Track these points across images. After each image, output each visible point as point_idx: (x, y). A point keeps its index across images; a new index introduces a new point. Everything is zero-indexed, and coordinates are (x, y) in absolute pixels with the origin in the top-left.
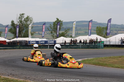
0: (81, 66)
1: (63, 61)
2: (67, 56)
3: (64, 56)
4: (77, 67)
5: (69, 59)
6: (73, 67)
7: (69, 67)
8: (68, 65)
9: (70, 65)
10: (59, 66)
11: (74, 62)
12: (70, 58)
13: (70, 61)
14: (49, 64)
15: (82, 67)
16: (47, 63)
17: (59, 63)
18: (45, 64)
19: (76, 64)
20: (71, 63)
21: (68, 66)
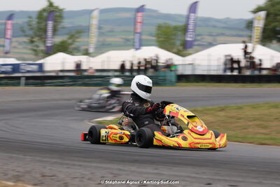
0: (221, 141)
1: (165, 127)
2: (178, 113)
3: (167, 113)
4: (210, 146)
5: (186, 122)
6: (199, 146)
7: (188, 146)
8: (185, 139)
9: (190, 139)
10: (155, 143)
11: (201, 130)
12: (189, 117)
13: (190, 126)
14: (121, 138)
15: (225, 146)
16: (116, 134)
17: (158, 135)
18: (107, 137)
19: (208, 135)
20: (193, 134)
21: (184, 144)
